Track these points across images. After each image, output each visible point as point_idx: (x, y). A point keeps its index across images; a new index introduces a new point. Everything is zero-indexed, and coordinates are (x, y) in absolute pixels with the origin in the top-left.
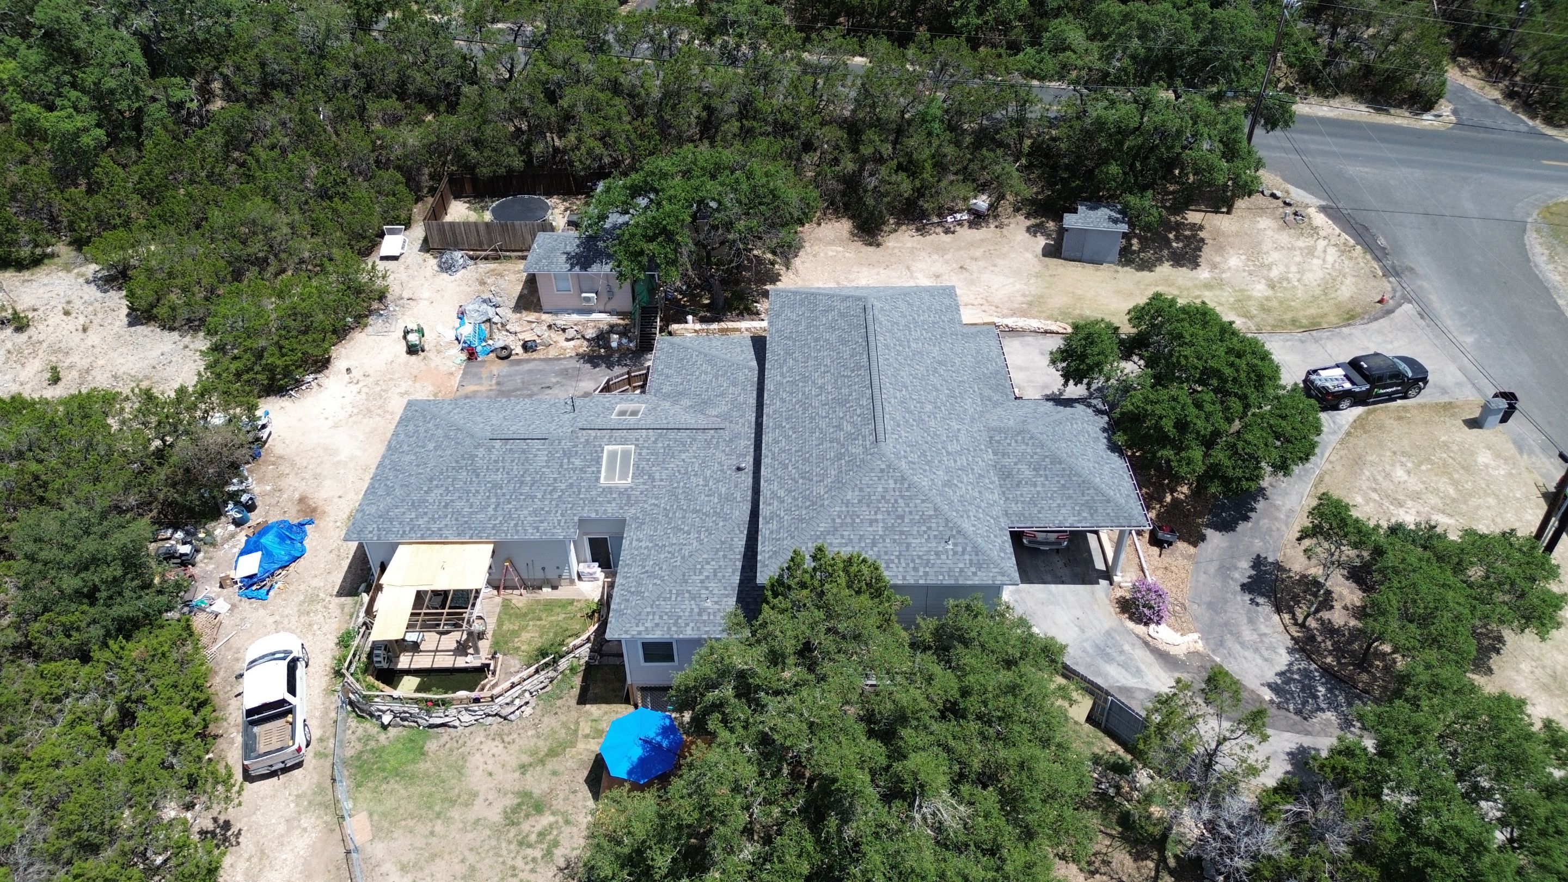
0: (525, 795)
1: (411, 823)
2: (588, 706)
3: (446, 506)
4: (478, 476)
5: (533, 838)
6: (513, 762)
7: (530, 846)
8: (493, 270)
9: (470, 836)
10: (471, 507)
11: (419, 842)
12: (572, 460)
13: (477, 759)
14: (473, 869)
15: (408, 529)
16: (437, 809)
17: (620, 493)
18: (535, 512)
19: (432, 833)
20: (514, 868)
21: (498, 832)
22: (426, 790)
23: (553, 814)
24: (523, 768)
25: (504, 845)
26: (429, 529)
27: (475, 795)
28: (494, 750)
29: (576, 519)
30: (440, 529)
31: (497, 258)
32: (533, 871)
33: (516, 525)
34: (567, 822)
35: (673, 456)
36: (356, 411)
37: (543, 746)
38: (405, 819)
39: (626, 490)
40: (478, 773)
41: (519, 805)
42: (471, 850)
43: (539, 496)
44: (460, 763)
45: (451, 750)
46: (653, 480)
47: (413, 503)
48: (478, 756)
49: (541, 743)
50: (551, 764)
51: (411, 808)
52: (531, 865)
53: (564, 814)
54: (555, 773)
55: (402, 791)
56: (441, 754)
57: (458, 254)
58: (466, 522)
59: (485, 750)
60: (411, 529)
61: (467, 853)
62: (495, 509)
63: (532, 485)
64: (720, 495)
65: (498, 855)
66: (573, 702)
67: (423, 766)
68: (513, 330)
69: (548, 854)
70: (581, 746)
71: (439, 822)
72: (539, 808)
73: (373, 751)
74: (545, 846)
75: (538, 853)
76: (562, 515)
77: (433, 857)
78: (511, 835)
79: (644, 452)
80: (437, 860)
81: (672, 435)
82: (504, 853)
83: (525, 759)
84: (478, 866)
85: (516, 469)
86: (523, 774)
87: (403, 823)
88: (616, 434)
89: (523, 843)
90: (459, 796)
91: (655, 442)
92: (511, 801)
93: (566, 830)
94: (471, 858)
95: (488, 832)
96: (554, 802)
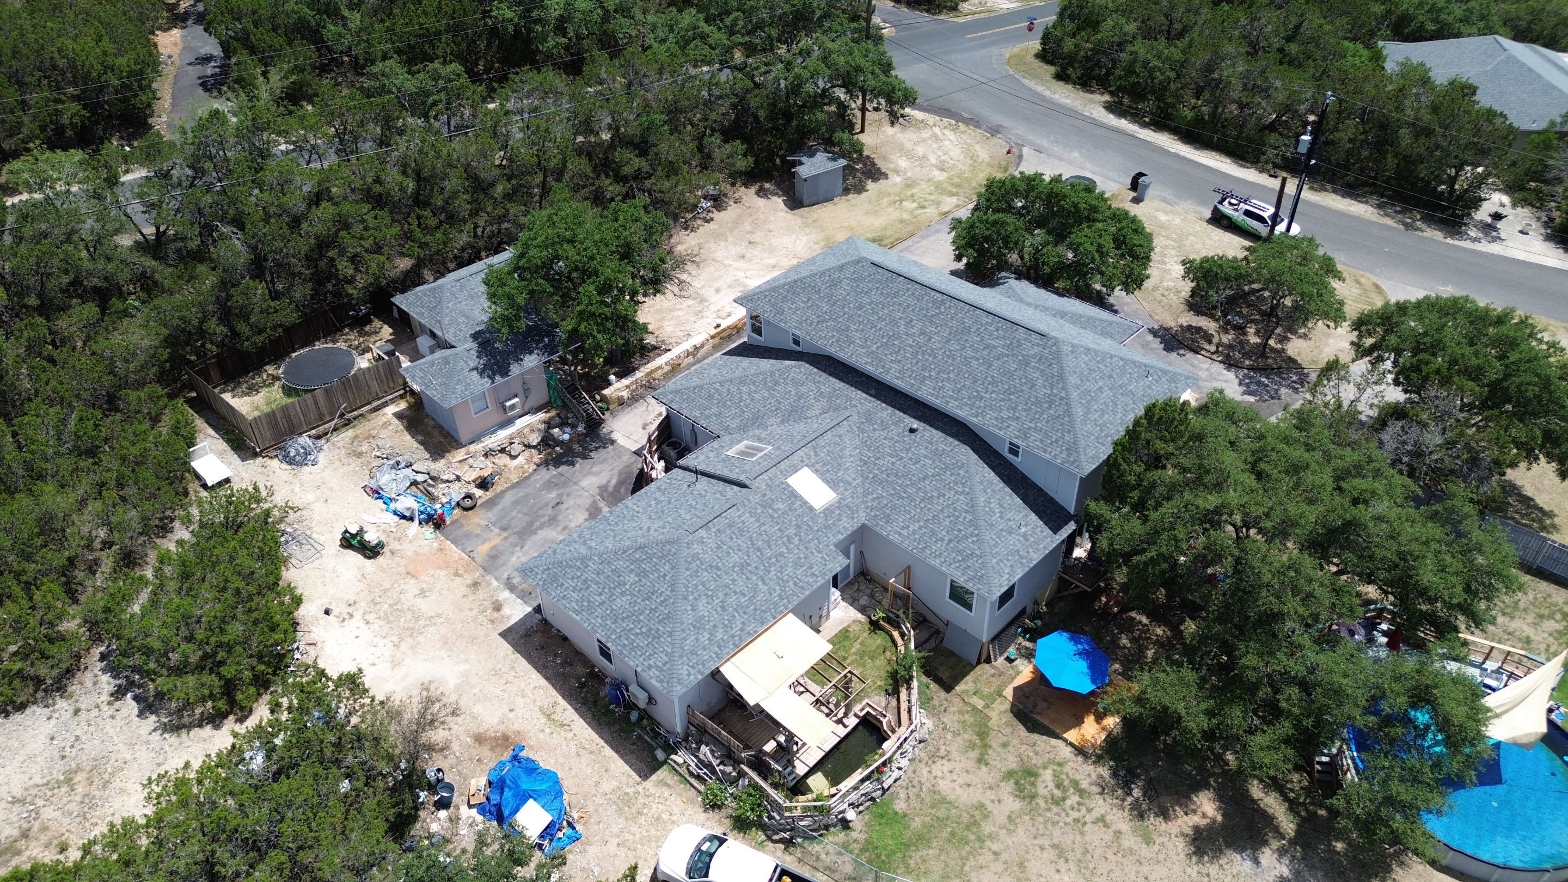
0: (1009, 775)
1: (972, 862)
2: (957, 688)
3: (724, 609)
4: (719, 569)
5: (1058, 793)
6: (971, 764)
7: (1064, 799)
8: (356, 437)
9: (1020, 831)
10: (744, 595)
11: (999, 867)
12: (776, 507)
13: (944, 786)
14: (1054, 846)
15: (716, 649)
16: (972, 837)
17: (839, 508)
18: (797, 565)
19: (995, 854)
20: (1076, 821)
21: (1033, 812)
22: (944, 835)
23: (1045, 768)
24: (981, 760)
25: (1048, 814)
26: (733, 636)
27: (981, 806)
28: (945, 769)
29: (832, 547)
30: (742, 630)
31: (348, 423)
32: (1089, 810)
33: (795, 584)
34: (1060, 764)
35: (841, 458)
36: (395, 639)
37: (969, 736)
38: (964, 865)
39: (839, 502)
40: (959, 791)
41: (1017, 783)
42: (1035, 838)
43: (784, 550)
44: (937, 797)
45: (918, 796)
46: (850, 484)
47: (695, 627)
48: (940, 782)
49: (966, 736)
50: (995, 741)
51: (954, 854)
52: (1083, 810)
53: (1051, 762)
54: (1005, 745)
55: (931, 852)
56: (914, 803)
57: (304, 440)
58: (755, 609)
59: (940, 774)
60: (719, 646)
61: (1036, 842)
62: (764, 583)
63: (769, 546)
64: (926, 457)
65: (1055, 824)
66: (943, 694)
67: (917, 823)
68: (453, 477)
69: (1081, 792)
70: (994, 715)
71: (988, 843)
72: (1031, 773)
73: (863, 850)
74: (1072, 790)
75: (1076, 798)
76: (820, 552)
77: (1021, 865)
78: (1042, 804)
79: (817, 466)
80: (1026, 864)
81: (821, 442)
82: (1057, 818)
83: (974, 754)
84: (1055, 841)
85: (743, 543)
86: (987, 764)
87: (966, 868)
88: (782, 466)
89: (1058, 802)
90: (973, 816)
91: (816, 455)
92: (1008, 787)
93: (1067, 769)
94: (1045, 842)
95: (1027, 818)
96: (1034, 762)
